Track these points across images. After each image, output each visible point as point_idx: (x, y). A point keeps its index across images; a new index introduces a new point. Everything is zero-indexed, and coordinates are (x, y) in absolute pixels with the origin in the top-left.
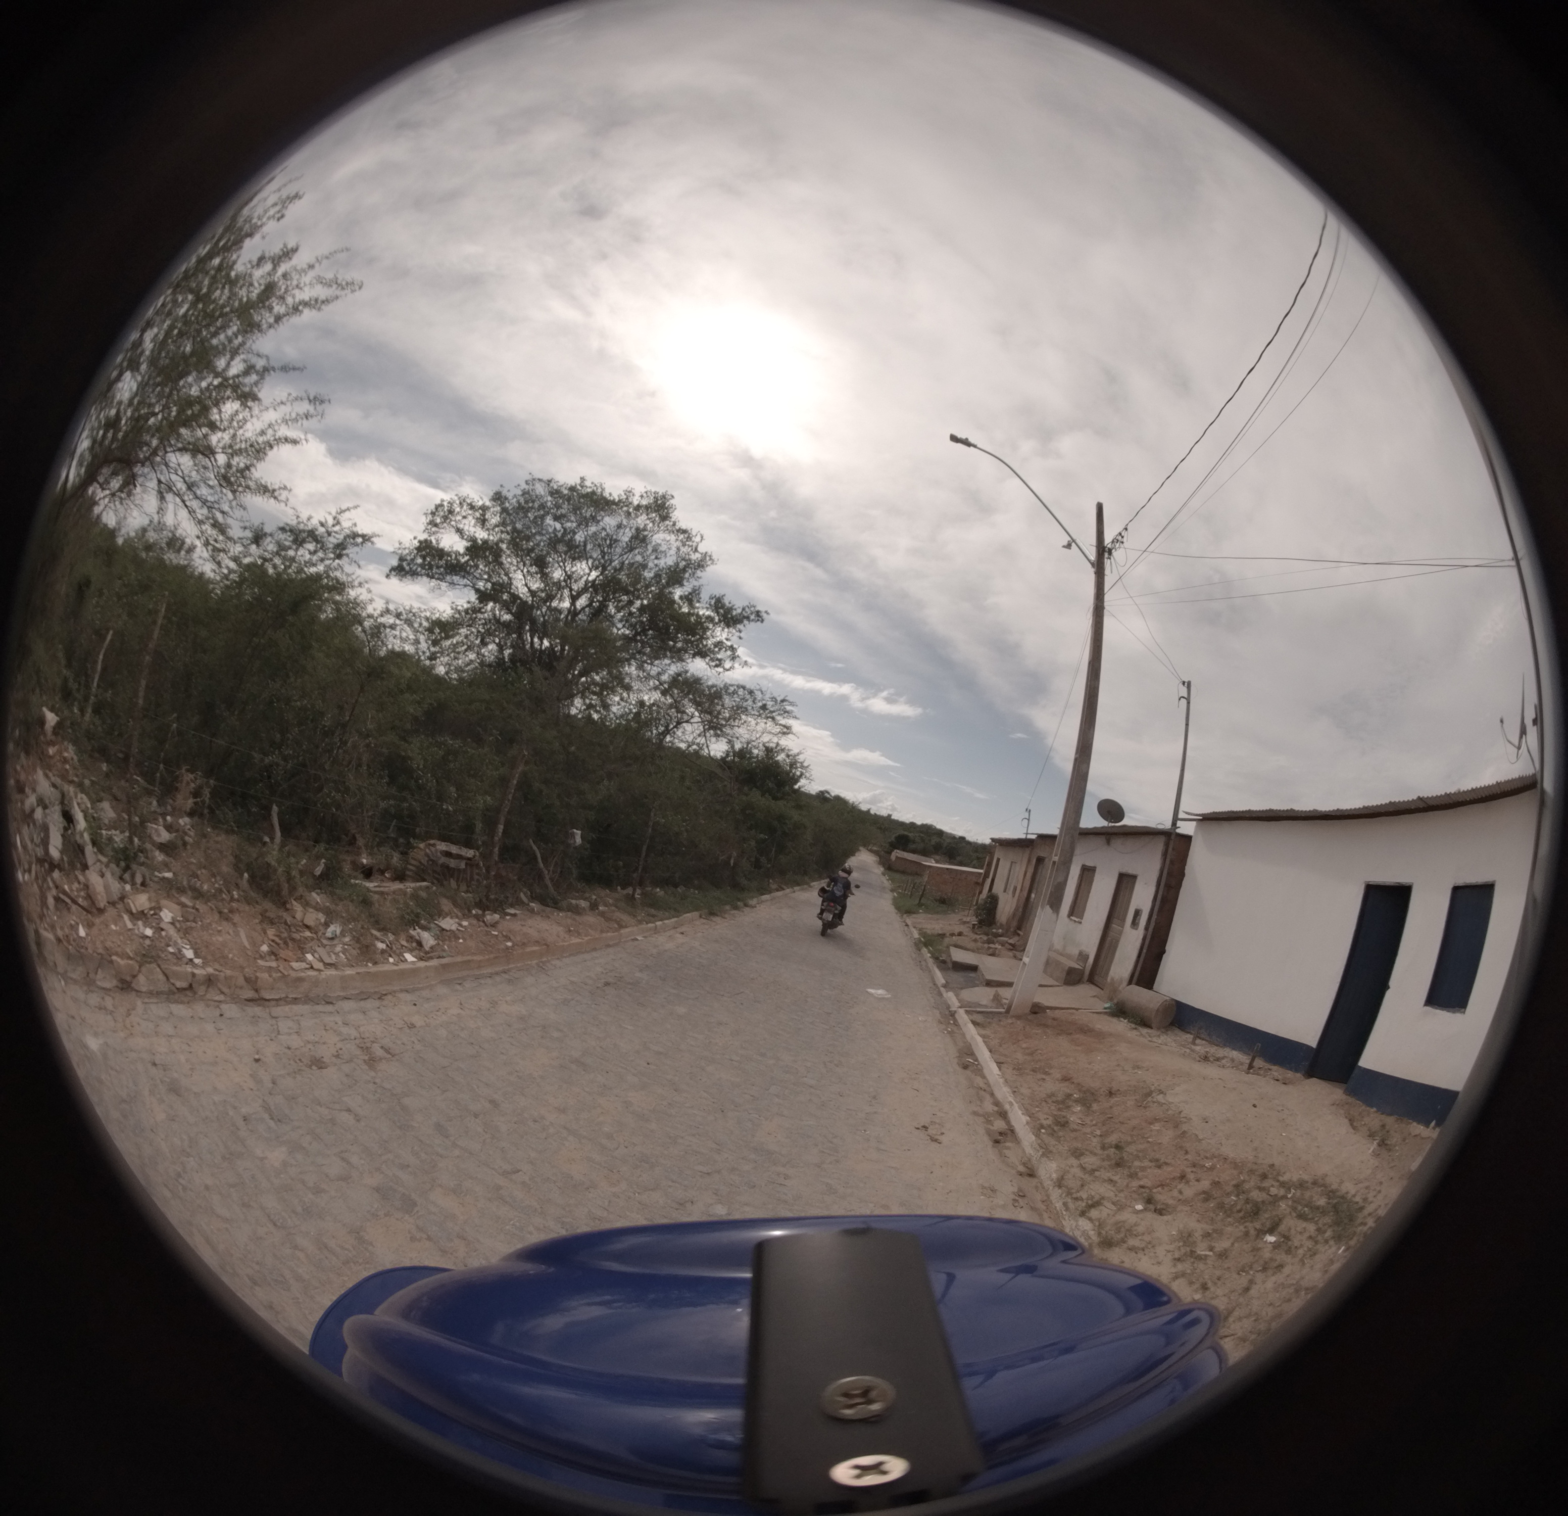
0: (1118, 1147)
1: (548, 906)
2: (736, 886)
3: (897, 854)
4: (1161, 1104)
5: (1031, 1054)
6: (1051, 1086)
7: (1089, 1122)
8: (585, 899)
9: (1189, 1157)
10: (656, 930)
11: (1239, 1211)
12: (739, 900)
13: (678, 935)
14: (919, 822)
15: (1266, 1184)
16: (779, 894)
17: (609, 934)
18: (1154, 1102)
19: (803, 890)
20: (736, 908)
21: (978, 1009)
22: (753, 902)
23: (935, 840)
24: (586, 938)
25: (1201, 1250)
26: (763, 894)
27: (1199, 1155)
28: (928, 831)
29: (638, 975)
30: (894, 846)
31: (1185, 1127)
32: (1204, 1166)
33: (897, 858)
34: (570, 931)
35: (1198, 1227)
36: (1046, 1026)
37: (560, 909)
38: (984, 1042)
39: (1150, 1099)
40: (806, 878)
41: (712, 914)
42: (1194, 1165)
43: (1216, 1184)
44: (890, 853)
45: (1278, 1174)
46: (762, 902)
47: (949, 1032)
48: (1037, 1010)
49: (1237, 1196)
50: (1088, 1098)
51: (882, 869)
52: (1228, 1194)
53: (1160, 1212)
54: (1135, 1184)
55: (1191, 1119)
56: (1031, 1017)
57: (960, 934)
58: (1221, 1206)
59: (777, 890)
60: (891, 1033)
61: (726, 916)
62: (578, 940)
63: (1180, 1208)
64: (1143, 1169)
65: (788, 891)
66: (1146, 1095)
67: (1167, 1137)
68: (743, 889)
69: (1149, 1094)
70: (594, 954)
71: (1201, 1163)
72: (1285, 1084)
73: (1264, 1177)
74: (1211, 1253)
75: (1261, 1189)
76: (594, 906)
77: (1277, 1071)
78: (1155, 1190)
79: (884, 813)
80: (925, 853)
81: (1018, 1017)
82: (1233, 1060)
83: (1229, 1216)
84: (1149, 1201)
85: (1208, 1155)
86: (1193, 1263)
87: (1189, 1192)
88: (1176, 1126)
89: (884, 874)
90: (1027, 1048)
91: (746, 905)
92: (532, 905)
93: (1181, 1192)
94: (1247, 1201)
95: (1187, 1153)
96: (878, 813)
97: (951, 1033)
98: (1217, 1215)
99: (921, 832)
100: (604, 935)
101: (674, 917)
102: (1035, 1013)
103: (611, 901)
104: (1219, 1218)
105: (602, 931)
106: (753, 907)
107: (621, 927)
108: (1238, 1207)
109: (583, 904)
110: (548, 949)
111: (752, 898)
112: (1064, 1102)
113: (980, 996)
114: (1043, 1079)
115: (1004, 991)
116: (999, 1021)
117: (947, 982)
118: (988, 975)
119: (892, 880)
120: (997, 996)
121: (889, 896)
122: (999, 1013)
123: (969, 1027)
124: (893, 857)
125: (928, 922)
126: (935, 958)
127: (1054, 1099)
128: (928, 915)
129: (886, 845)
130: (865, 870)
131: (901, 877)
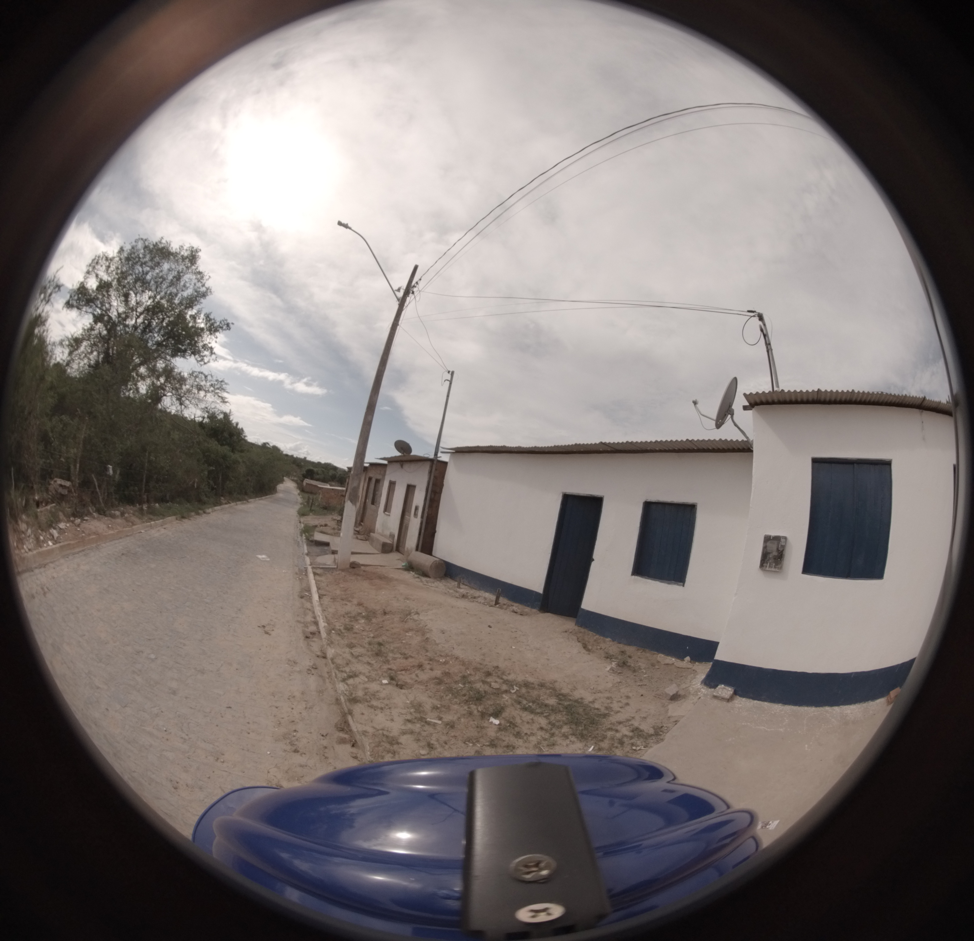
0: (380, 644)
1: (101, 514)
2: (200, 501)
3: (307, 481)
4: (415, 621)
5: (345, 591)
6: (351, 608)
7: (367, 629)
8: (118, 510)
9: (428, 654)
10: (151, 527)
11: (464, 695)
12: (200, 509)
13: (163, 530)
14: (323, 462)
15: (489, 680)
16: (227, 506)
17: (127, 529)
18: (411, 619)
19: (242, 504)
20: (198, 514)
21: (321, 566)
22: (210, 510)
23: (331, 472)
24: (116, 531)
25: (432, 718)
26: (215, 506)
27: (436, 654)
28: (328, 467)
29: (138, 549)
30: (304, 477)
31: (428, 635)
32: (439, 661)
33: (307, 484)
34: (109, 527)
35: (428, 702)
36: (358, 575)
37: (105, 516)
38: (316, 583)
39: (409, 617)
40: (246, 497)
41: (183, 517)
42: (431, 660)
43: (447, 674)
44: (302, 481)
45: (503, 673)
46: (215, 510)
47: (300, 579)
48: (354, 566)
49: (464, 684)
50: (370, 616)
51: (299, 491)
52: (456, 682)
53: (401, 687)
54: (385, 667)
55: (432, 630)
56: (351, 570)
57: (326, 525)
58: (450, 690)
59: (226, 504)
60: (262, 578)
61: (191, 519)
62: (112, 532)
63: (416, 686)
64: (395, 659)
65: (232, 504)
66: (406, 615)
67: (416, 640)
68: (204, 503)
69: (410, 614)
70: (121, 540)
71: (436, 658)
72: (521, 615)
73: (488, 674)
74: (440, 722)
75: (484, 682)
76: (122, 514)
77: (516, 607)
78: (399, 673)
79: (302, 456)
80: (324, 481)
81: (343, 570)
82: (485, 598)
83: (456, 697)
84: (392, 678)
85: (443, 654)
86: (423, 726)
87: (423, 676)
88: (423, 634)
89: (299, 494)
90: (343, 587)
91: (205, 512)
92: (94, 514)
93: (417, 676)
94: (471, 689)
95: (427, 651)
96: (299, 457)
97: (301, 580)
98: (447, 696)
99: (323, 468)
100: (124, 529)
101: (161, 519)
102: (354, 568)
103: (132, 512)
104: (448, 698)
105: (124, 527)
106: (209, 513)
107: (133, 524)
108: (464, 692)
109: (118, 513)
110: (100, 538)
111: (209, 508)
112: (355, 618)
113: (327, 560)
114: (346, 604)
115: (336, 556)
116: (332, 573)
117: (309, 552)
118: (333, 548)
119: (303, 498)
120: (335, 559)
121: (298, 507)
122: (334, 568)
123: (311, 576)
124: (304, 484)
125: (312, 520)
126: (307, 539)
127: (349, 615)
128: (315, 516)
129: (301, 476)
130: (286, 491)
131: (306, 495)
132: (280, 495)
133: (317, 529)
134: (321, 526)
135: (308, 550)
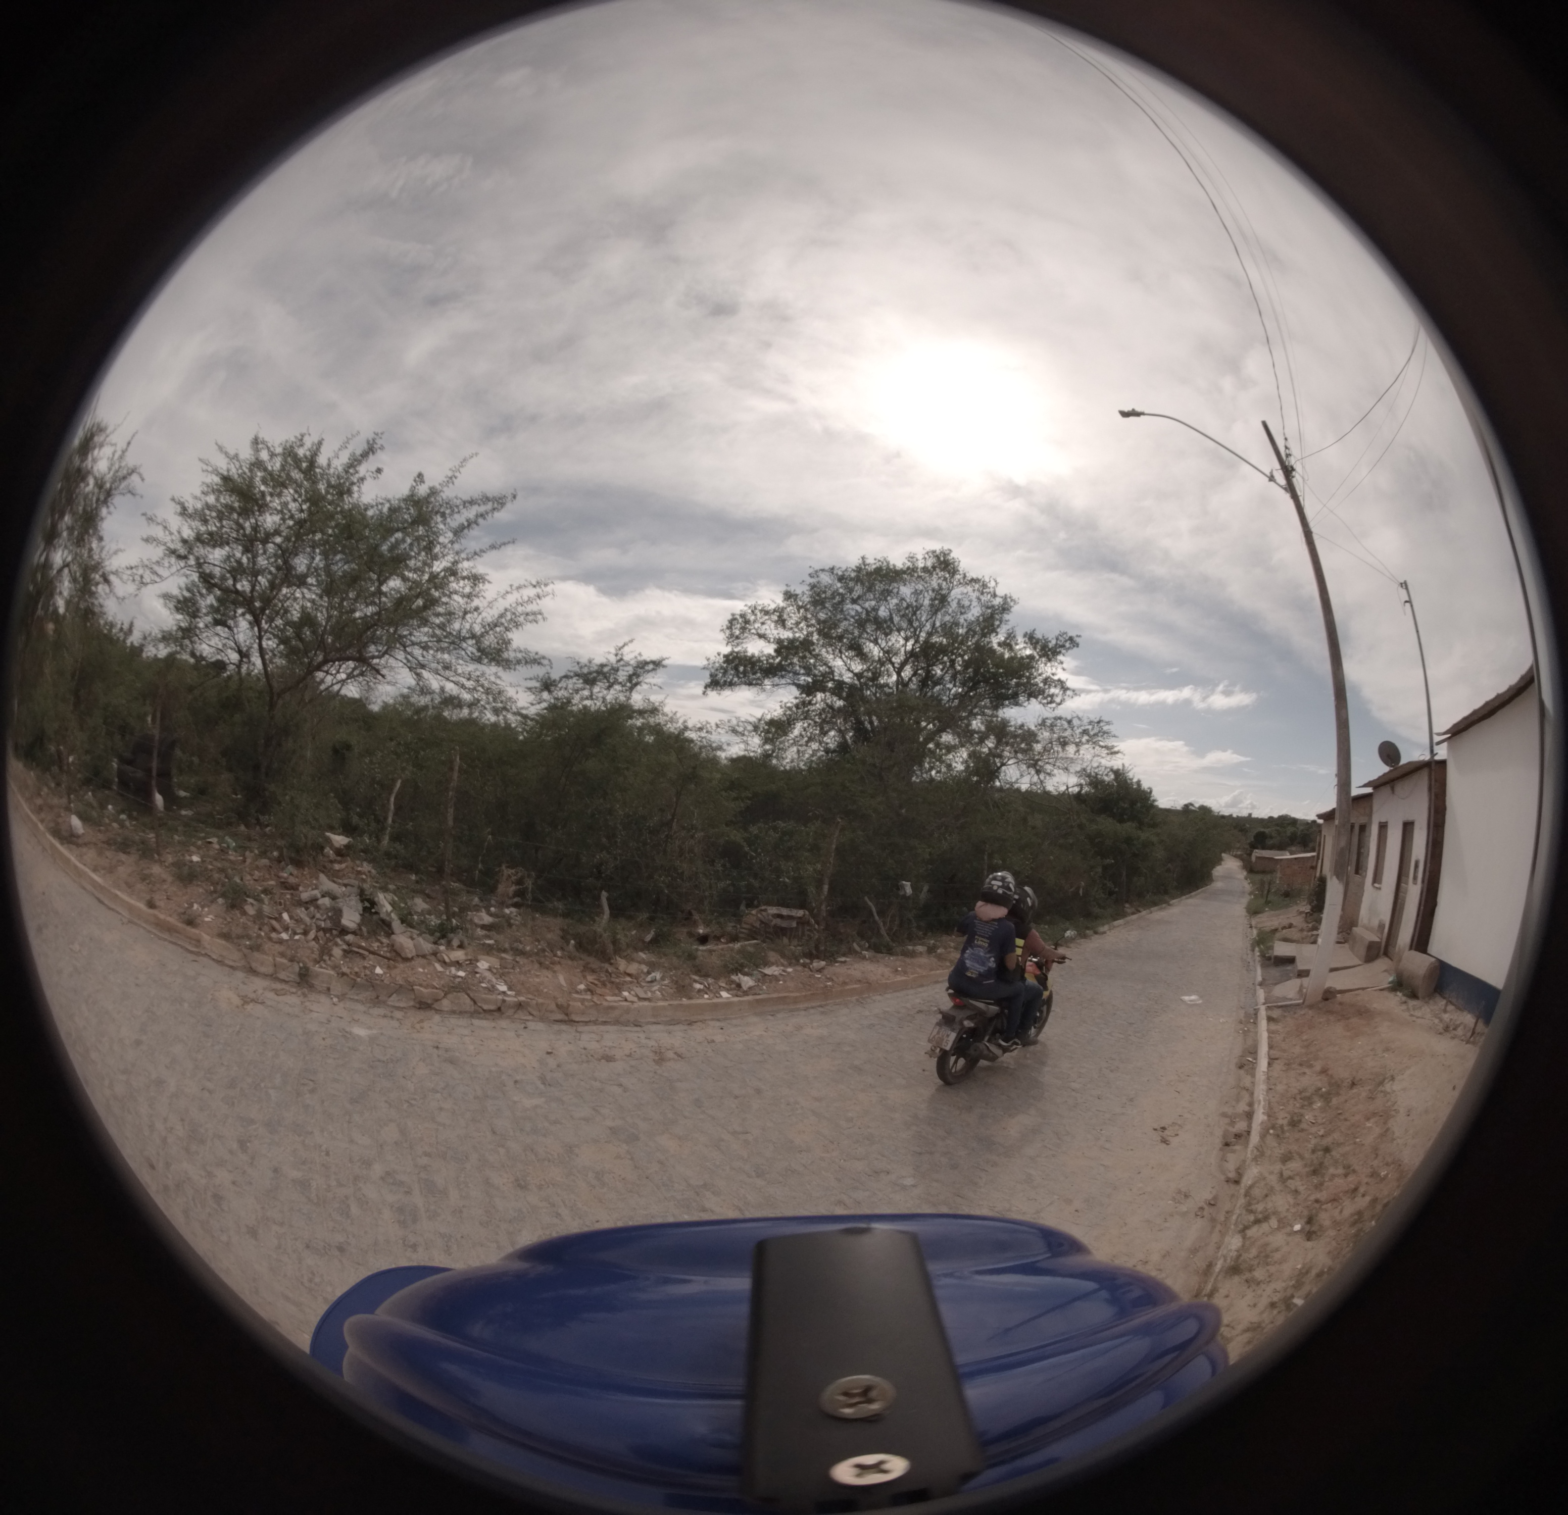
0: (1326, 1150)
1: (880, 952)
2: (1089, 916)
3: (1258, 853)
5: (1308, 1046)
7: (1320, 1120)
12: (1088, 928)
14: (1276, 815)
16: (1134, 917)
18: (1382, 1092)
21: (1280, 1004)
22: (1106, 928)
23: (1290, 830)
26: (1115, 920)
28: (1284, 822)
30: (1253, 846)
33: (1257, 858)
34: (897, 971)
36: (1331, 1012)
38: (1269, 1037)
39: (1380, 1088)
44: (1250, 855)
46: (1114, 927)
47: (1244, 1032)
48: (1329, 995)
50: (1331, 1092)
51: (1245, 873)
54: (1313, 1196)
56: (1323, 1004)
57: (1290, 926)
59: (1133, 913)
60: (1184, 1037)
62: (903, 979)
65: (1144, 913)
66: (1378, 1083)
68: (1097, 917)
69: (1383, 1081)
76: (931, 950)
79: (1244, 813)
80: (1281, 847)
81: (1311, 1007)
84: (1309, 1220)
88: (1386, 1122)
89: (1246, 878)
90: (1307, 1040)
91: (1096, 933)
92: (864, 953)
96: (1240, 815)
97: (1245, 1033)
99: (1278, 825)
102: (1327, 999)
106: (1104, 933)
109: (921, 948)
111: (1103, 925)
113: (1289, 990)
114: (1304, 1073)
115: (1305, 981)
116: (1295, 1013)
117: (1264, 979)
118: (1301, 966)
119: (1253, 883)
120: (1301, 987)
121: (1245, 900)
122: (1298, 1005)
123: (1263, 1024)
124: (1253, 859)
125: (1270, 920)
126: (1263, 955)
127: (1304, 1094)
128: (1273, 912)
129: (1247, 847)
130: (1228, 877)
131: (1258, 877)
132: (1218, 885)
133: (1278, 935)
134: (1284, 928)
135: (1262, 975)
